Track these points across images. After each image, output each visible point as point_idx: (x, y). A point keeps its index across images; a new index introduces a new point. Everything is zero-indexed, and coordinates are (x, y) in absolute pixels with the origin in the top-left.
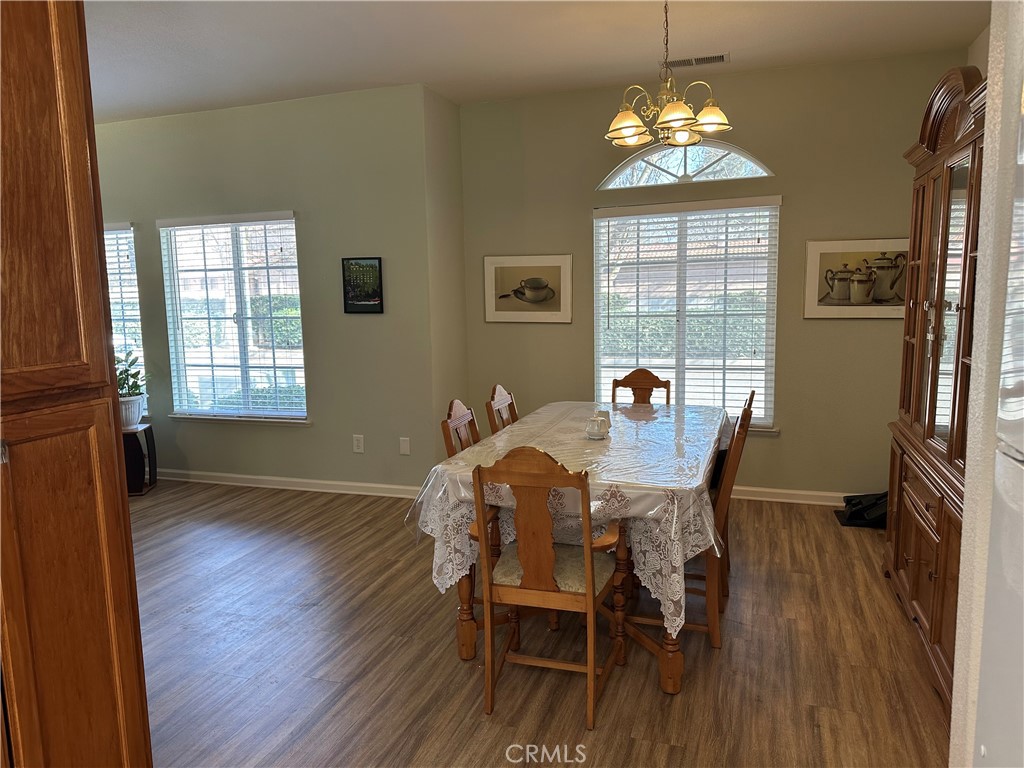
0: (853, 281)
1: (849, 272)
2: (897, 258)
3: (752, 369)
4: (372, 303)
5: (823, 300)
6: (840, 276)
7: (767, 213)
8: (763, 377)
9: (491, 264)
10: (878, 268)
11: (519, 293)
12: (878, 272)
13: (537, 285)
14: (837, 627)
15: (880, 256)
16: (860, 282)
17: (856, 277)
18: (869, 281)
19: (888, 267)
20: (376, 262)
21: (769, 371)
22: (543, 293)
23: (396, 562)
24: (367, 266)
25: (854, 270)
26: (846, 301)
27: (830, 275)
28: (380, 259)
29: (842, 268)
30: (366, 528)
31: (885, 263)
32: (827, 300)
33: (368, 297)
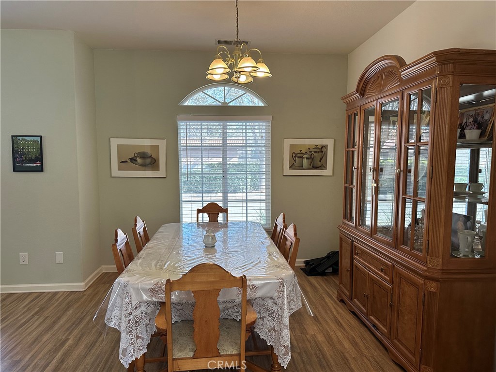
0: (304, 158)
1: (302, 154)
2: (322, 148)
3: (260, 201)
4: (35, 165)
5: (292, 167)
6: (299, 155)
7: (265, 124)
8: (264, 204)
9: (115, 143)
10: (314, 152)
11: (133, 160)
12: (314, 154)
13: (143, 156)
14: (335, 336)
15: (315, 147)
16: (307, 158)
17: (305, 156)
18: (311, 158)
19: (319, 152)
20: (38, 139)
21: (268, 201)
22: (148, 161)
23: (66, 340)
24: (31, 141)
25: (304, 153)
26: (301, 167)
27: (294, 155)
28: (41, 137)
29: (299, 152)
30: (36, 317)
31: (317, 150)
32: (294, 167)
33: (32, 161)
